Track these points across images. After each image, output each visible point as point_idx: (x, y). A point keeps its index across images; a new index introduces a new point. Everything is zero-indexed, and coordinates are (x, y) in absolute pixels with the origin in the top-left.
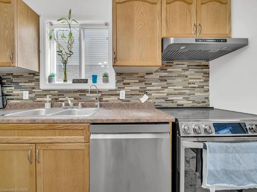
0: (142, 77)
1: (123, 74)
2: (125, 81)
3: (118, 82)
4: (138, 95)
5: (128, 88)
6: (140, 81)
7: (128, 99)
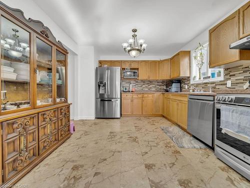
0: (246, 67)
1: (229, 69)
2: (231, 74)
3: (226, 75)
4: (242, 83)
5: (233, 78)
6: (244, 72)
7: (234, 87)
